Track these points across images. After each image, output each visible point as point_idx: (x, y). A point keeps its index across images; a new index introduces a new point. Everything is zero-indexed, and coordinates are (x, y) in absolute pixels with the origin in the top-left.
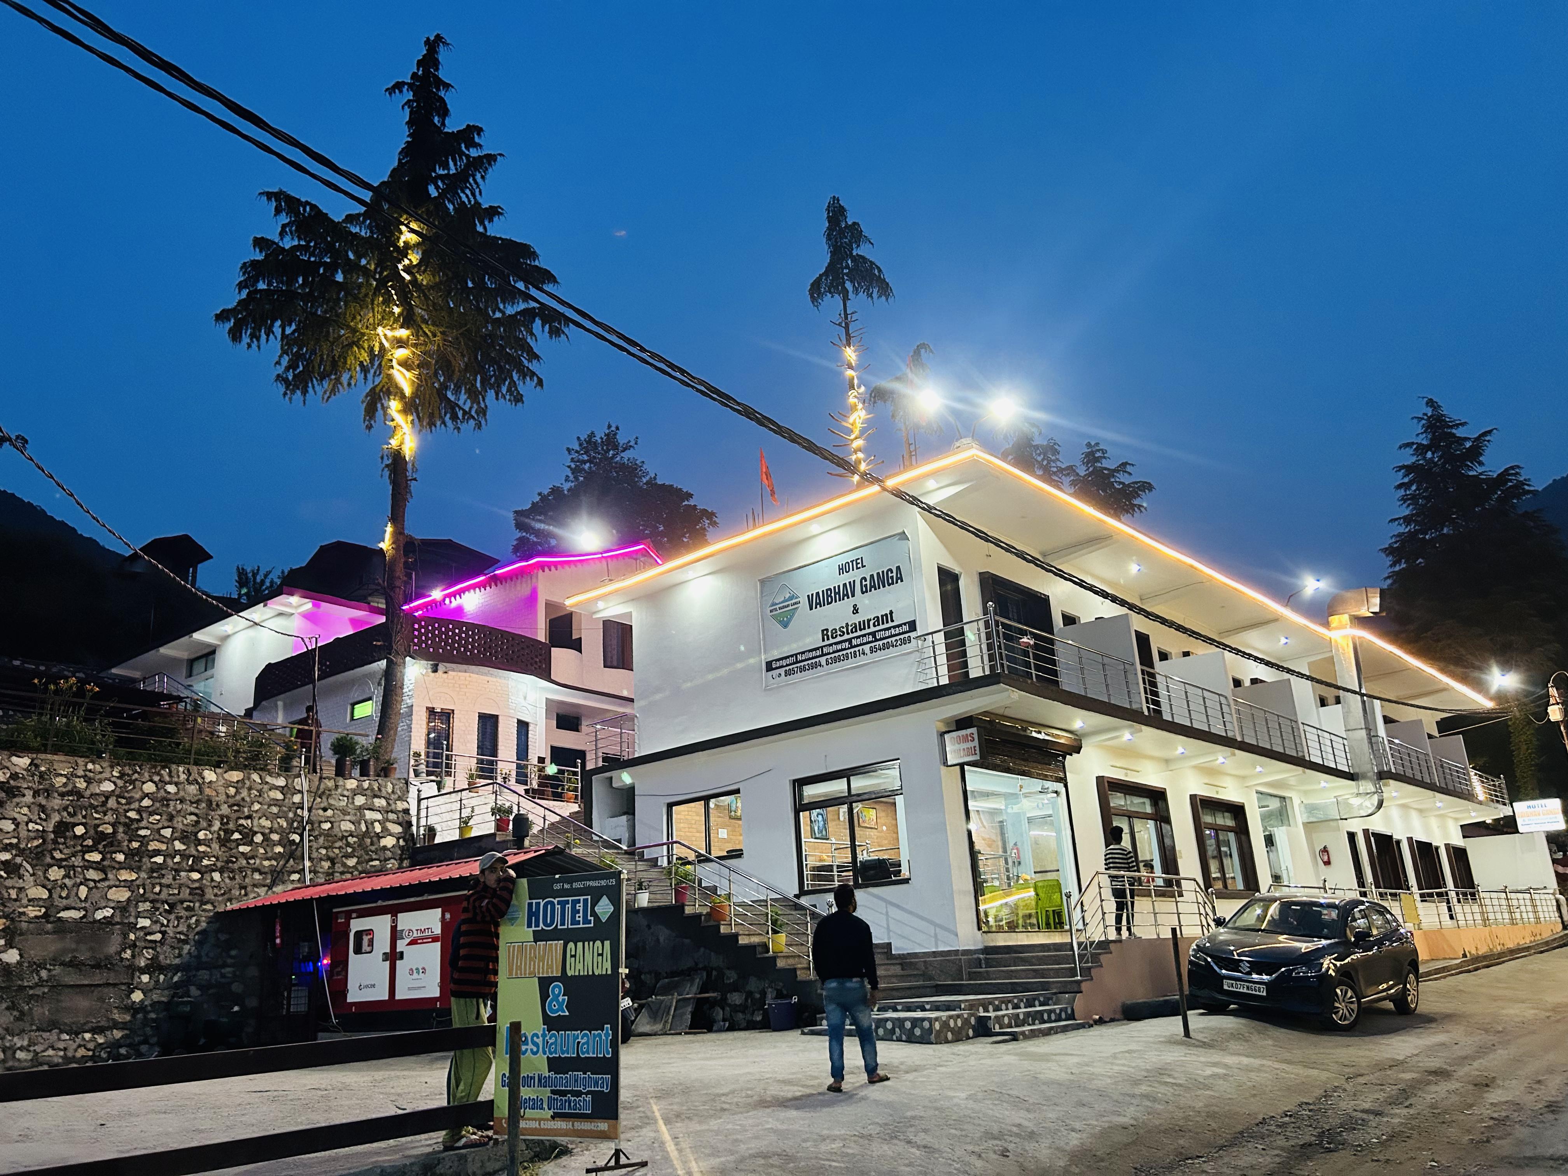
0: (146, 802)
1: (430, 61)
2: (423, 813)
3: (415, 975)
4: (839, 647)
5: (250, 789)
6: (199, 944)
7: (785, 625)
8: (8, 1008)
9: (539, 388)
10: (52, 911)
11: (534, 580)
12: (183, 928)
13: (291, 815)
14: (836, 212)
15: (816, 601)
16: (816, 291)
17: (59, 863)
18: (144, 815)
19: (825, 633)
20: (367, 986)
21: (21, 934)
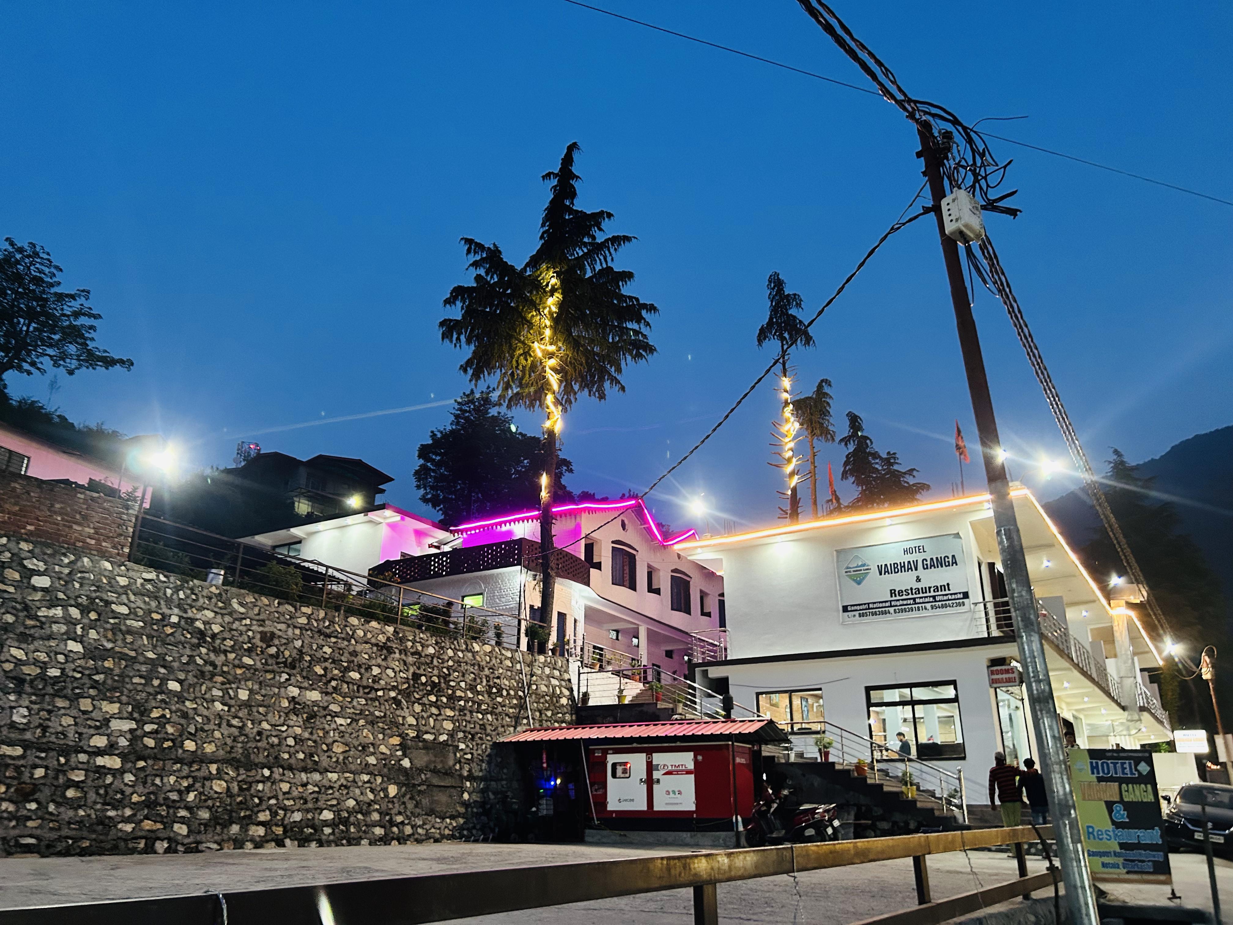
0: (451, 663)
1: (568, 160)
3: (672, 795)
4: (905, 602)
5: (496, 658)
6: (489, 763)
7: (859, 583)
10: (420, 733)
11: (578, 519)
13: (517, 678)
15: (883, 570)
16: (761, 337)
17: (418, 701)
18: (451, 671)
19: (893, 592)
20: (626, 800)
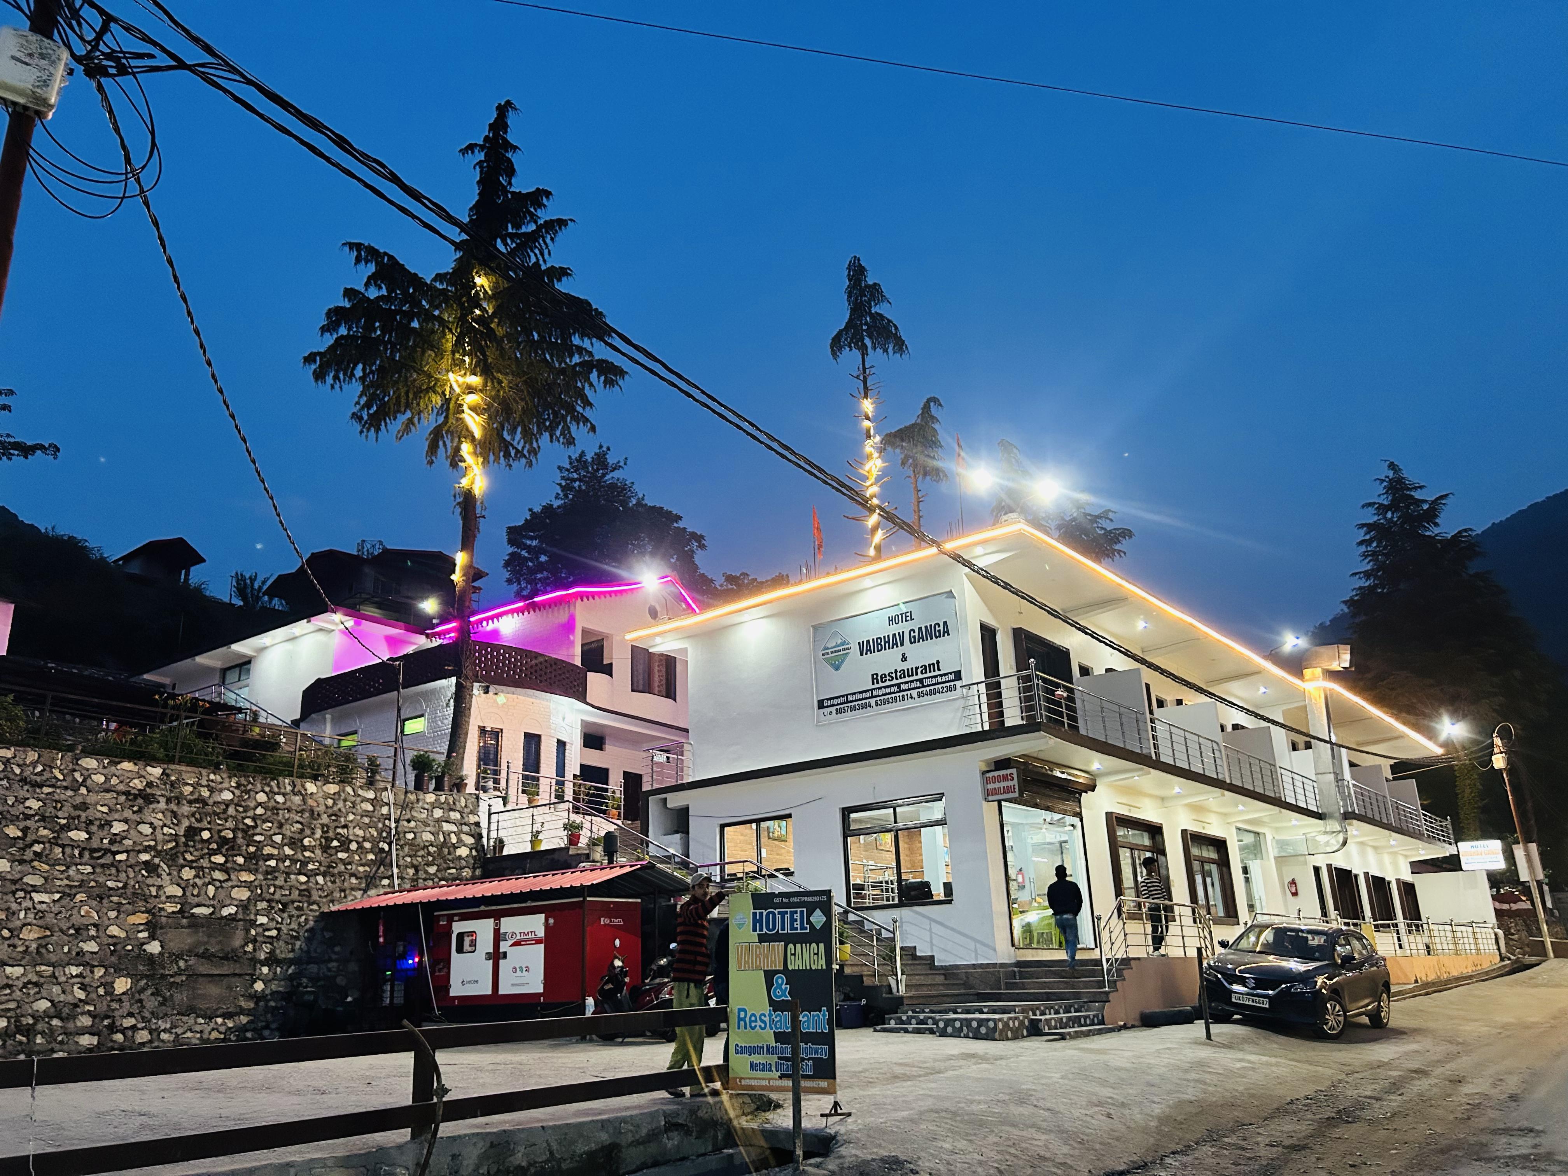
0: (260, 811)
1: (500, 125)
2: (494, 826)
3: (519, 973)
4: (888, 690)
5: (345, 800)
6: (308, 940)
7: (837, 668)
8: (152, 994)
9: (591, 434)
10: (187, 907)
11: (572, 608)
12: (294, 926)
13: (380, 825)
14: (857, 271)
15: (866, 648)
16: (837, 344)
17: (190, 864)
18: (259, 822)
19: (875, 678)
20: (469, 982)
21: (161, 928)
